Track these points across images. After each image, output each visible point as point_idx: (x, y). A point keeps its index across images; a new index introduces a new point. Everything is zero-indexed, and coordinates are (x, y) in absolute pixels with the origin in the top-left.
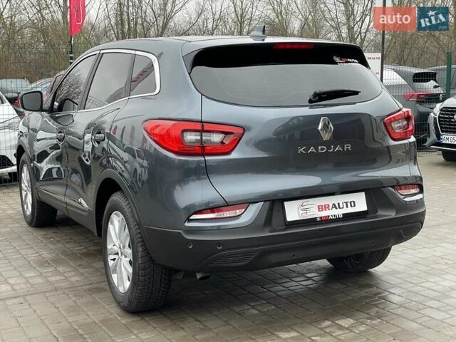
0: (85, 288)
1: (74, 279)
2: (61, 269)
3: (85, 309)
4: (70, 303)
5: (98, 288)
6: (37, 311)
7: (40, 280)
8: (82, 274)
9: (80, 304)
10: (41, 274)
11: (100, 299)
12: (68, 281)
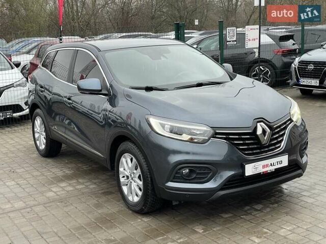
0: (100, 192)
1: (92, 187)
2: (80, 180)
3: (105, 205)
4: (95, 201)
5: (107, 192)
6: (78, 208)
7: (71, 188)
8: (95, 183)
9: (101, 202)
10: (70, 184)
11: (112, 198)
12: (88, 188)
